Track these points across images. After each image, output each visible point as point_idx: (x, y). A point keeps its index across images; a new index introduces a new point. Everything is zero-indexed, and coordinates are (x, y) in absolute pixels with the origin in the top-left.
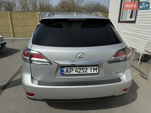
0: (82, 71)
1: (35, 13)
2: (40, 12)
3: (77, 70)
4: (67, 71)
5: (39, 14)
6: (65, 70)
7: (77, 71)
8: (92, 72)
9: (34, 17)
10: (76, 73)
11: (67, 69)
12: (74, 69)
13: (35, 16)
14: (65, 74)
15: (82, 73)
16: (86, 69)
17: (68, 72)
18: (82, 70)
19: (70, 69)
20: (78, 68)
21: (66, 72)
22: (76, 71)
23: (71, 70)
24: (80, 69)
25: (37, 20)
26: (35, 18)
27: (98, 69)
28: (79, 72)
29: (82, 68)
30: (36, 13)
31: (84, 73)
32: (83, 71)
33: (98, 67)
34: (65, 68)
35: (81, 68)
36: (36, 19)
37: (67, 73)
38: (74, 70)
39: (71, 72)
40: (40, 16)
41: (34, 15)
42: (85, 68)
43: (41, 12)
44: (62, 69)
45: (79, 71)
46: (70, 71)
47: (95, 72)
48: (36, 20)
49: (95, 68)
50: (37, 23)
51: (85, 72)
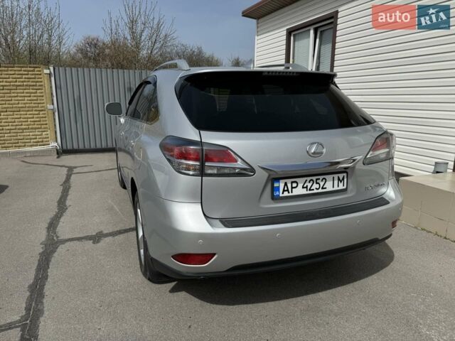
0: (315, 186)
1: (36, 69)
2: (52, 68)
3: (305, 186)
4: (286, 189)
5: (50, 74)
6: (282, 185)
7: (307, 187)
8: (336, 188)
9: (32, 84)
10: (304, 192)
11: (286, 184)
12: (301, 181)
13: (37, 80)
14: (281, 195)
15: (315, 191)
16: (324, 180)
17: (288, 190)
18: (317, 183)
19: (292, 183)
20: (309, 179)
21: (284, 191)
22: (303, 187)
23: (294, 185)
24: (312, 182)
25: (42, 93)
26: (36, 85)
27: (345, 180)
28: (310, 190)
29: (317, 179)
30: (38, 69)
31: (320, 190)
32: (317, 186)
33: (345, 174)
34: (281, 181)
35: (314, 178)
36: (39, 89)
37: (286, 194)
38: (300, 185)
39: (294, 189)
40: (53, 79)
41: (33, 76)
42: (321, 177)
43: (57, 68)
44: (276, 185)
45: (309, 185)
46: (292, 188)
47: (341, 187)
48: (38, 91)
49: (341, 176)
50: (42, 102)
51: (323, 188)
